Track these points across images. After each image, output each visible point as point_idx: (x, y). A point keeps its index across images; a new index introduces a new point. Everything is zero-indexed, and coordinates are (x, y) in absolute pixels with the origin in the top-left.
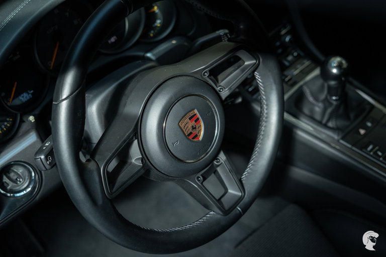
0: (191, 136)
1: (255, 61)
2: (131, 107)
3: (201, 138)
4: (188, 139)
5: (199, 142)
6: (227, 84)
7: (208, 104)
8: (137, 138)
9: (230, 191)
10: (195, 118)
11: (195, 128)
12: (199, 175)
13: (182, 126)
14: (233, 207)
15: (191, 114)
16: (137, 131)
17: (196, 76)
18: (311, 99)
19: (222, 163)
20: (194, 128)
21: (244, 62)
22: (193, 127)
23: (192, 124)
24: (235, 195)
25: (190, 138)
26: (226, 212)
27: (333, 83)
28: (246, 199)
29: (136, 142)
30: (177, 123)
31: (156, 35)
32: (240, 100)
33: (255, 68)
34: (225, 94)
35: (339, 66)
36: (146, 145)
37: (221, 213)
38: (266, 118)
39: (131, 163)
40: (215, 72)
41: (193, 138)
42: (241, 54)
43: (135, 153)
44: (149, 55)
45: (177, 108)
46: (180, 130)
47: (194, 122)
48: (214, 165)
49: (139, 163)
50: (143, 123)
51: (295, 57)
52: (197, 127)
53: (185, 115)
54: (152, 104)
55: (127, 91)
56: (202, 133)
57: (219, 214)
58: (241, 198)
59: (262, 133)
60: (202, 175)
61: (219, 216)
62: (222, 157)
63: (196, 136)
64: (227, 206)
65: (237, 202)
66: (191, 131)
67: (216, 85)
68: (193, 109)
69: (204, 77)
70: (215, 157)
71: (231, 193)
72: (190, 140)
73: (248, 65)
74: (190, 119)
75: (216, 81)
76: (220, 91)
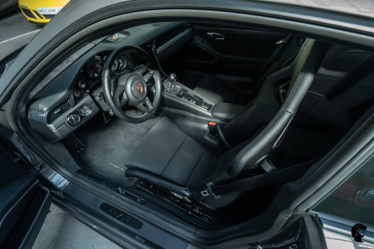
2: (122, 83)
4: (139, 92)
5: (141, 93)
6: (146, 78)
7: (143, 83)
9: (150, 108)
12: (142, 103)
14: (152, 111)
16: (124, 90)
17: (139, 75)
18: (166, 87)
19: (147, 100)
21: (150, 72)
23: (139, 87)
28: (155, 110)
29: (125, 92)
31: (121, 69)
33: (153, 73)
35: (174, 76)
36: (128, 93)
39: (124, 99)
40: (144, 74)
42: (150, 69)
43: (125, 96)
45: (135, 83)
46: (136, 89)
48: (145, 101)
49: (126, 98)
52: (141, 88)
53: (137, 85)
54: (128, 82)
55: (120, 79)
57: (148, 113)
58: (153, 109)
62: (147, 98)
63: (141, 91)
66: (139, 89)
68: (139, 83)
69: (141, 75)
70: (145, 98)
75: (144, 77)
76: (145, 80)
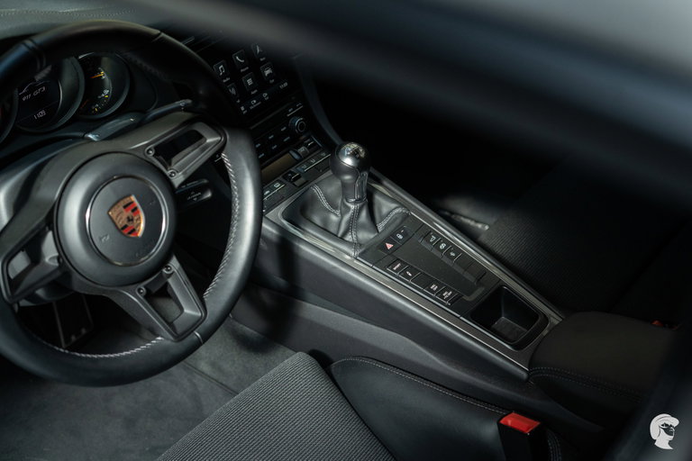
0: (127, 230)
1: (219, 138)
2: (46, 191)
3: (140, 234)
4: (123, 234)
5: (137, 238)
7: (151, 190)
8: (52, 229)
9: (187, 311)
10: (131, 207)
11: (132, 220)
12: (142, 286)
13: (114, 216)
14: (189, 331)
15: (127, 201)
16: (52, 219)
17: (137, 154)
19: (174, 272)
20: (130, 220)
21: (206, 140)
22: (128, 218)
24: (193, 316)
25: (125, 232)
26: (179, 337)
27: (347, 177)
28: (208, 322)
29: (50, 235)
30: (106, 212)
32: (209, 195)
34: (178, 180)
35: (354, 154)
36: (65, 240)
37: (172, 338)
38: (239, 215)
39: (44, 263)
40: (167, 151)
41: (130, 233)
42: (200, 128)
43: (49, 249)
44: (90, 136)
45: (107, 192)
46: (109, 220)
47: (130, 212)
48: (165, 276)
49: (54, 263)
50: (60, 209)
51: (309, 148)
52: (136, 218)
53: (118, 202)
54: (73, 184)
55: (45, 168)
56: (142, 226)
57: (168, 339)
58: (200, 321)
59: (233, 235)
60: (145, 287)
61: (169, 342)
62: (174, 264)
63: (133, 231)
64: (179, 330)
65: (195, 324)
66: (126, 223)
67: (166, 169)
68: (129, 195)
69: (149, 156)
70: (163, 262)
71: (188, 314)
72: (125, 235)
73: (212, 143)
74: (125, 207)
75: (168, 163)
76: (171, 176)
